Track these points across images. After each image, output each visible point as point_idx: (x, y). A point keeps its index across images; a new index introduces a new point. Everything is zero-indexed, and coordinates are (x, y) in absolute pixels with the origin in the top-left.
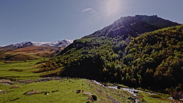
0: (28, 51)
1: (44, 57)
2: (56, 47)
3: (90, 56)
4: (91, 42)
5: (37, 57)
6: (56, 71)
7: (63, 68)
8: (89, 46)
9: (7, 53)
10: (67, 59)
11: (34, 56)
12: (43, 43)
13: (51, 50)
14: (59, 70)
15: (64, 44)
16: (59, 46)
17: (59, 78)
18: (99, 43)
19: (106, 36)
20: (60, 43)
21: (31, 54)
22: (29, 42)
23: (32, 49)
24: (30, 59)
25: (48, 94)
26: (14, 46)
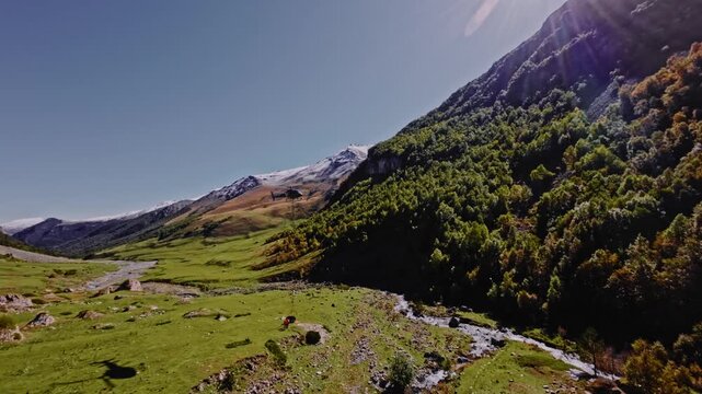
0: (250, 205)
1: (291, 217)
2: (323, 181)
3: (404, 205)
4: (429, 142)
5: (275, 221)
6: (299, 263)
7: (317, 252)
8: (418, 163)
9: (205, 217)
10: (335, 222)
11: (266, 219)
12: (285, 173)
13: (311, 194)
14: (306, 260)
15: (348, 164)
16: (332, 176)
17: (302, 284)
18: (458, 142)
19: (498, 102)
20: (336, 165)
21: (258, 213)
22: (251, 178)
23: (257, 196)
24: (259, 229)
25: (222, 319)
26: (218, 194)
